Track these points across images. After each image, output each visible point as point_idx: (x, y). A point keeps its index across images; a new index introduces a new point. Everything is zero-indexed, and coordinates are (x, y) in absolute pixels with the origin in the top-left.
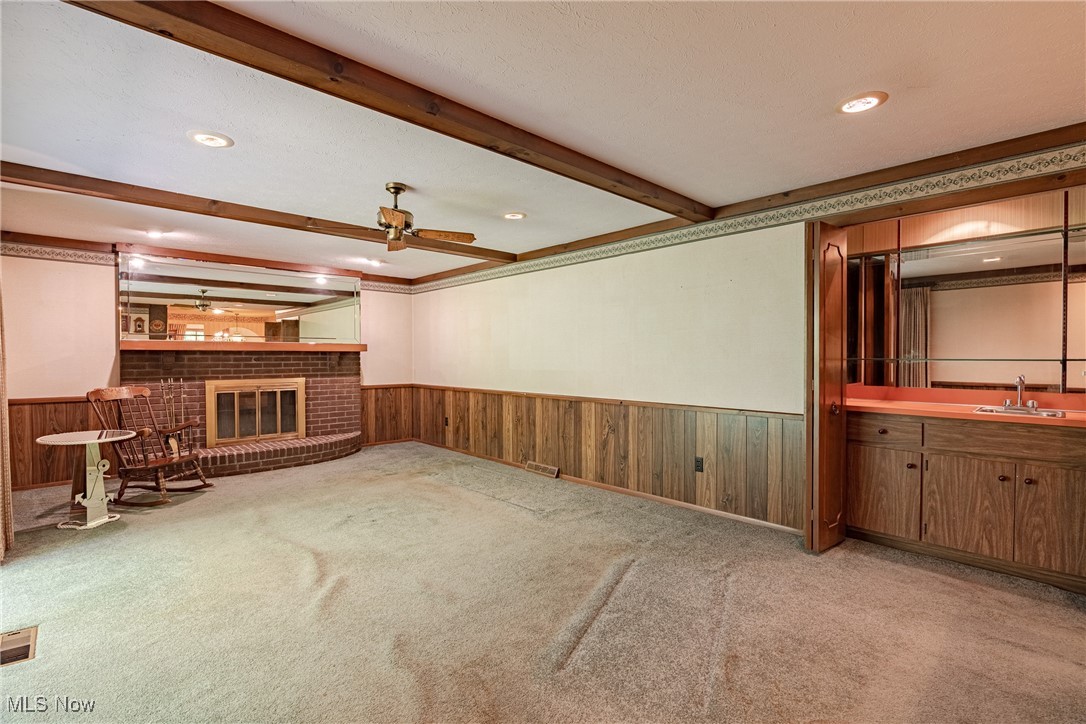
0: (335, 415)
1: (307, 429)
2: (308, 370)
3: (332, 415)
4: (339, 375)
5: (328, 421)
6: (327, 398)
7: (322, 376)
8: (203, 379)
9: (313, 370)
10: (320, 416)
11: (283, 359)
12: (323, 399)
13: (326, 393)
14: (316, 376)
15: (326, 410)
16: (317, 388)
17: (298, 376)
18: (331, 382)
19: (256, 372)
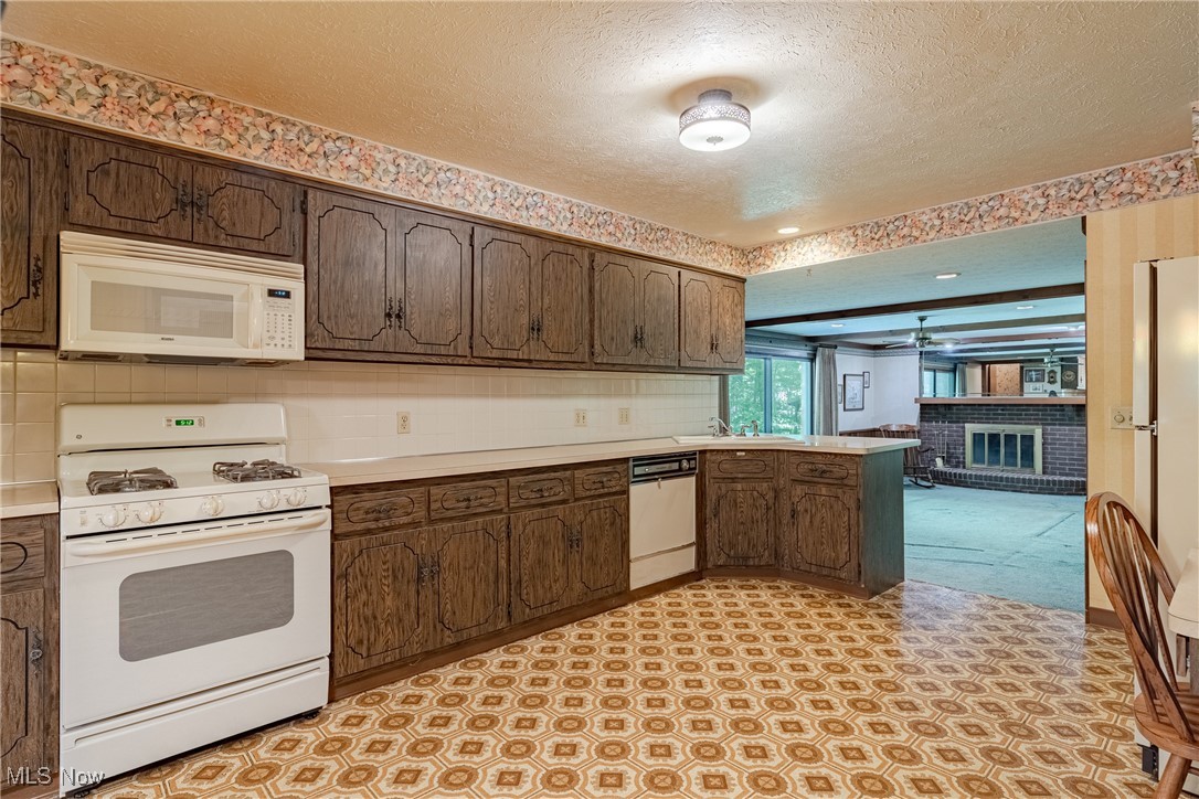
0: (1074, 460)
1: (1044, 468)
2: (1046, 420)
3: (1070, 459)
4: (1078, 425)
5: (1066, 464)
6: (1066, 444)
7: (1060, 425)
8: (964, 422)
9: (1052, 420)
10: (1057, 459)
11: (1024, 410)
12: (1060, 444)
13: (1064, 440)
14: (1055, 424)
15: (1065, 454)
16: (1055, 434)
17: (1037, 424)
18: (1069, 430)
19: (1002, 419)
